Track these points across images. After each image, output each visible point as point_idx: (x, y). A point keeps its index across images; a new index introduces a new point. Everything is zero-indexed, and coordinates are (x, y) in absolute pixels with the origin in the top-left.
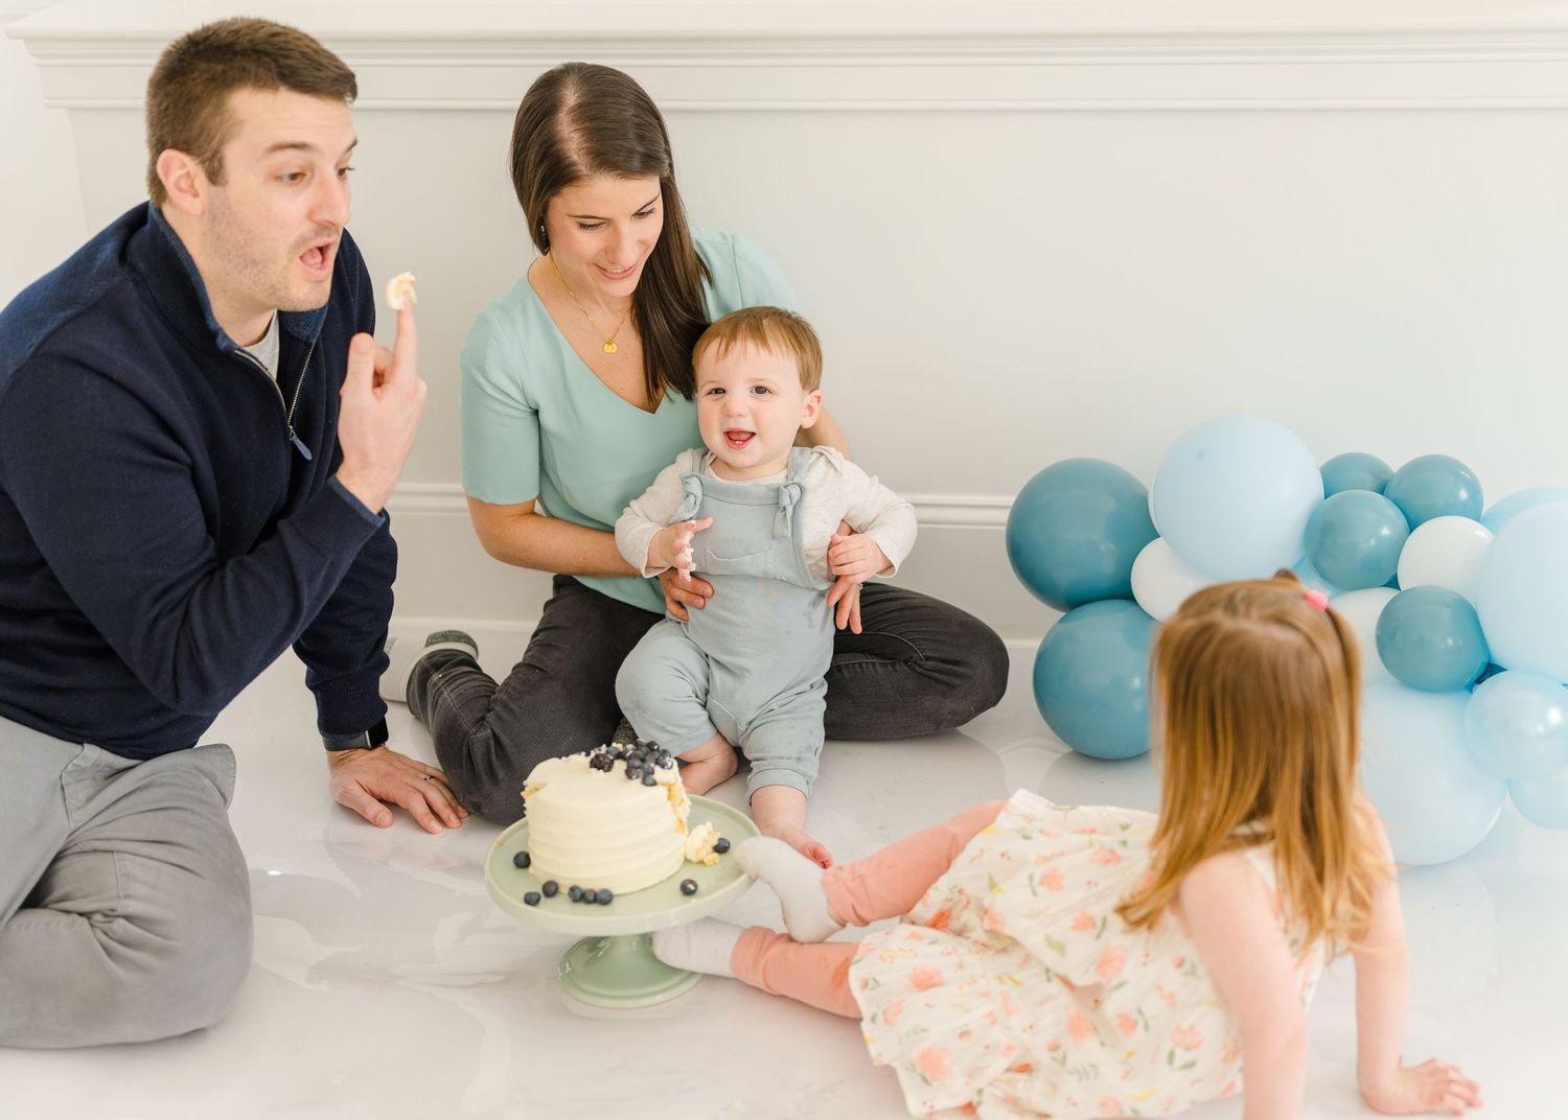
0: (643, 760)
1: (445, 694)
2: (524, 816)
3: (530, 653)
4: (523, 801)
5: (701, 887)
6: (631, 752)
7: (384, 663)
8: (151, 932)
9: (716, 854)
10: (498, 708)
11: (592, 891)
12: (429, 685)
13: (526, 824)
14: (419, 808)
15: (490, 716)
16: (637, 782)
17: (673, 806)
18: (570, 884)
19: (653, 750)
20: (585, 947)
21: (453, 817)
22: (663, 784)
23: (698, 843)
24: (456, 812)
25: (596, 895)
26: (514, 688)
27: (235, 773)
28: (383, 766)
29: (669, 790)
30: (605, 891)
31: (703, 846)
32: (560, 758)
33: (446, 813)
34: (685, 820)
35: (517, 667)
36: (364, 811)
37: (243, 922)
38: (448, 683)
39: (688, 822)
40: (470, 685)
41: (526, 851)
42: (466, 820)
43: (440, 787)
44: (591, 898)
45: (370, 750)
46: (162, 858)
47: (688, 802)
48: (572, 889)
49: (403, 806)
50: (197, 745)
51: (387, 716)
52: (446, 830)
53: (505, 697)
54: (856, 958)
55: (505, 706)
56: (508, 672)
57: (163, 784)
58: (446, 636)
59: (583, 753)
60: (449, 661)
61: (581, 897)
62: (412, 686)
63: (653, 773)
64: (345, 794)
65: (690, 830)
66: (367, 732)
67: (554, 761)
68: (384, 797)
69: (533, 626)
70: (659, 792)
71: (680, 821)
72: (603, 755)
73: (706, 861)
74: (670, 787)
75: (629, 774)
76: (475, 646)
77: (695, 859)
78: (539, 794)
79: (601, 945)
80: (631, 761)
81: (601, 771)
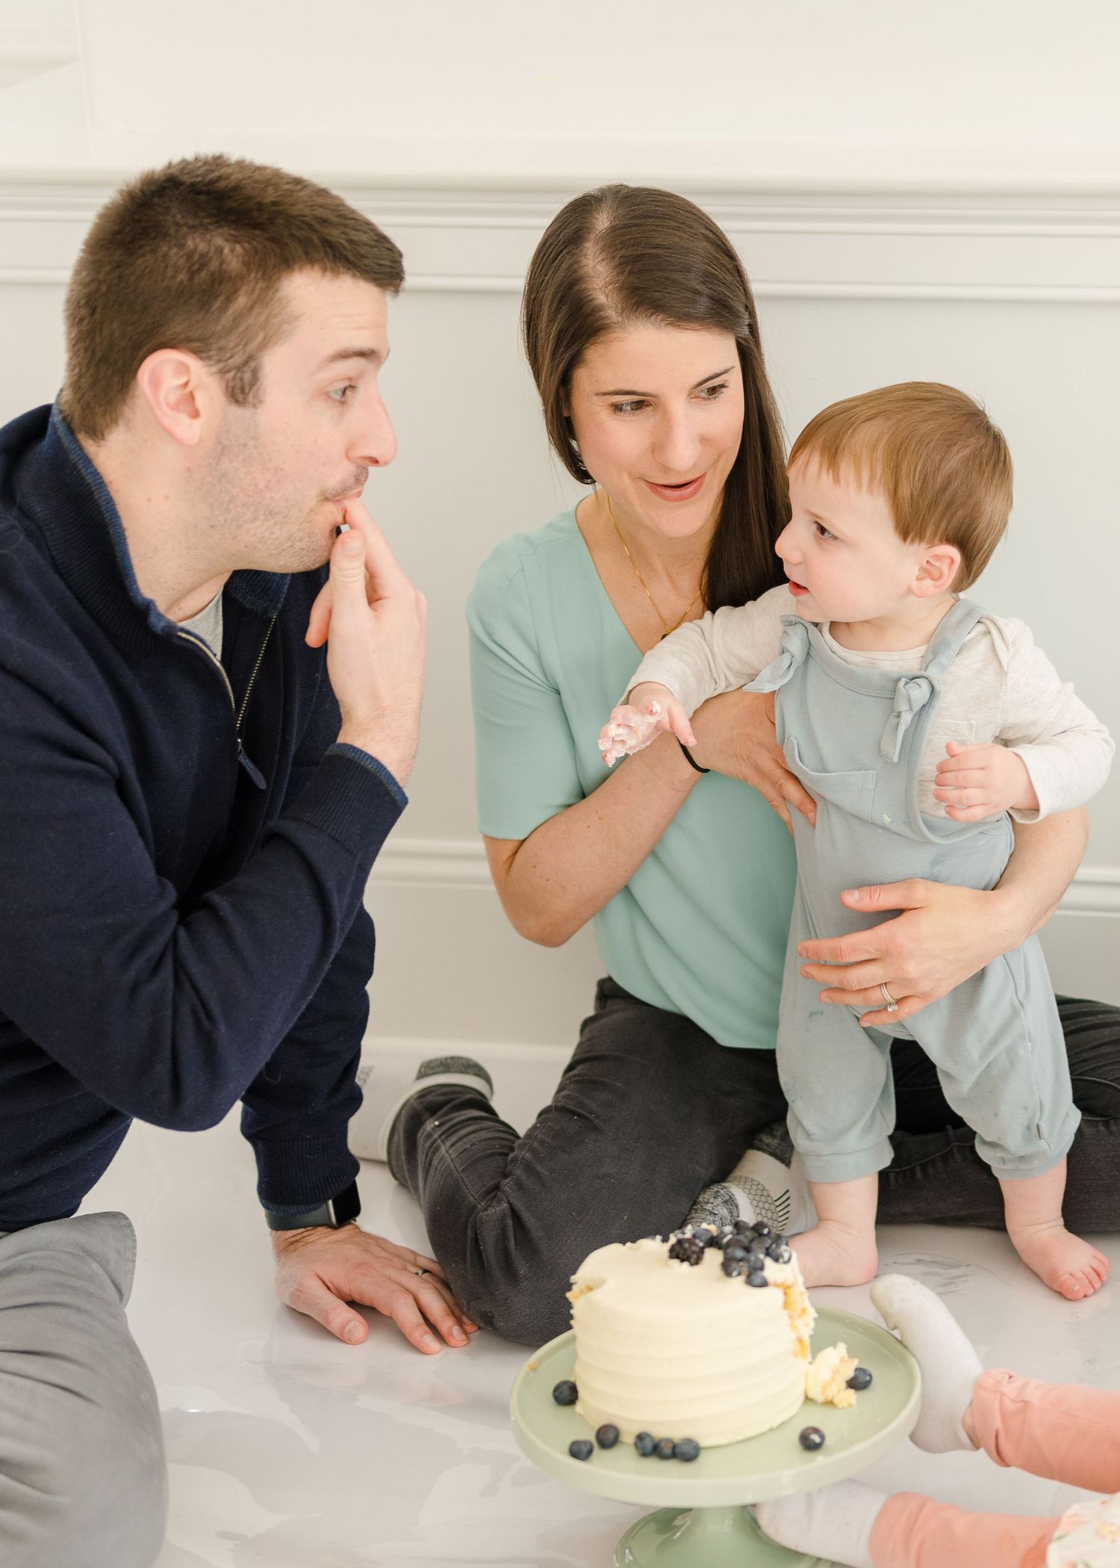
0: (747, 1249)
1: (443, 1149)
2: (571, 1328)
3: (563, 1093)
4: (570, 1306)
5: (828, 1441)
6: (730, 1237)
7: (355, 1100)
8: (22, 1482)
9: (852, 1391)
10: (518, 1172)
11: (669, 1440)
12: (421, 1137)
13: (574, 1338)
14: (407, 1315)
15: (507, 1184)
16: (738, 1282)
17: (791, 1317)
18: (637, 1430)
19: (761, 1235)
20: (652, 1526)
21: (456, 1330)
22: (776, 1285)
23: (826, 1375)
24: (460, 1323)
25: (674, 1447)
26: (542, 1142)
27: (134, 1255)
28: (354, 1252)
29: (785, 1294)
30: (688, 1441)
31: (833, 1379)
32: (624, 1244)
33: (446, 1324)
34: (806, 1339)
35: (544, 1113)
36: (326, 1318)
37: (155, 1470)
38: (448, 1133)
39: (812, 1343)
40: (476, 1137)
41: (572, 1379)
42: (476, 1335)
43: (438, 1286)
44: (668, 1451)
45: (335, 1228)
46: (38, 1376)
47: (812, 1313)
48: (641, 1438)
49: (385, 1312)
50: (79, 1213)
51: (358, 1179)
52: (446, 1349)
53: (528, 1155)
54: (1058, 1533)
55: (529, 1168)
56: (532, 1120)
57: (33, 1269)
58: (447, 1065)
59: (659, 1238)
60: (452, 1100)
61: (653, 1449)
62: (396, 1138)
63: (762, 1268)
64: (298, 1292)
65: (815, 1353)
66: (330, 1202)
67: (614, 1250)
68: (356, 1297)
69: (565, 1054)
70: (770, 1297)
71: (800, 1341)
72: (688, 1240)
73: (836, 1401)
74: (786, 1289)
75: (727, 1268)
76: (487, 1079)
77: (820, 1398)
78: (595, 1295)
79: (677, 1522)
80: (729, 1250)
81: (686, 1264)
